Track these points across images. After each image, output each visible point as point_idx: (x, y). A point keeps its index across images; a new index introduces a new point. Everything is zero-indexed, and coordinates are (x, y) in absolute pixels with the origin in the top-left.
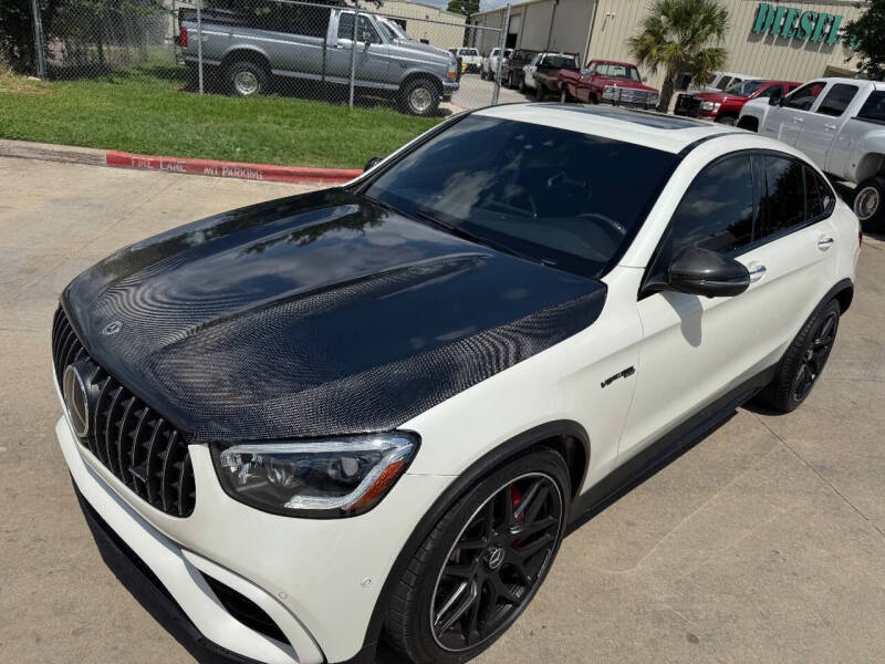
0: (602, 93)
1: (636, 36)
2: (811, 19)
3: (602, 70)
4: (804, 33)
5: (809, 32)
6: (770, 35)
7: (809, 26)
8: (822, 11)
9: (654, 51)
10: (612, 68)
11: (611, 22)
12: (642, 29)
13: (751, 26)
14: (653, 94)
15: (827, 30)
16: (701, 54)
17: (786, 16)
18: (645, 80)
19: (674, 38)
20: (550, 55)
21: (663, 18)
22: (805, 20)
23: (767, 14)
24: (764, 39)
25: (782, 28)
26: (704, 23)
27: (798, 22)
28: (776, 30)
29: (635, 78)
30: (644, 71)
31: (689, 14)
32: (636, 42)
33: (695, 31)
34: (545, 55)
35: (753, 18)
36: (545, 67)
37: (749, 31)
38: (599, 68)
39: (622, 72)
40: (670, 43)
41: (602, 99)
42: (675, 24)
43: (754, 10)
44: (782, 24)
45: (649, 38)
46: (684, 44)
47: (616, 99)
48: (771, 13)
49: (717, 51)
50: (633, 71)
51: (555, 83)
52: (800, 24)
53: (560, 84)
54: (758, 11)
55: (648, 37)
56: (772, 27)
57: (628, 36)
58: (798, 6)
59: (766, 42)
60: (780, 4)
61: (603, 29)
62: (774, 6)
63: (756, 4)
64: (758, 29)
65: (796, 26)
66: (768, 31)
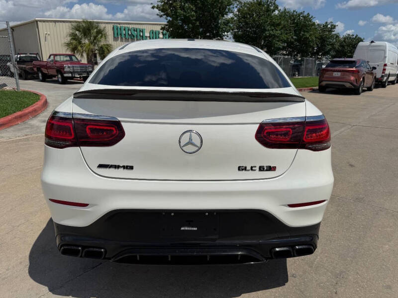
0: (64, 69)
1: (67, 41)
2: (134, 30)
3: (58, 58)
4: (134, 36)
5: (135, 36)
6: (121, 38)
7: (135, 33)
8: (137, 27)
9: (79, 48)
10: (62, 57)
11: (48, 38)
12: (69, 38)
13: (113, 37)
15: (142, 35)
16: (101, 47)
17: (125, 30)
18: (81, 61)
19: (86, 41)
20: (21, 55)
21: (78, 32)
22: (132, 31)
23: (117, 29)
24: (119, 40)
25: (125, 34)
26: (97, 34)
27: (130, 32)
28: (123, 36)
29: (76, 60)
30: (78, 56)
32: (68, 45)
33: (95, 38)
34: (19, 56)
35: (112, 32)
36: (21, 61)
38: (56, 57)
39: (68, 58)
40: (84, 43)
41: (65, 72)
42: (85, 35)
43: (112, 28)
45: (74, 42)
46: (91, 43)
47: (72, 71)
48: (119, 29)
50: (73, 58)
51: (32, 69)
52: (131, 33)
53: (35, 69)
54: (113, 28)
56: (121, 34)
57: (63, 42)
58: (128, 26)
59: (121, 41)
60: (121, 25)
61: (46, 41)
62: (119, 26)
63: (112, 25)
64: (116, 36)
65: (130, 34)
66: (120, 37)
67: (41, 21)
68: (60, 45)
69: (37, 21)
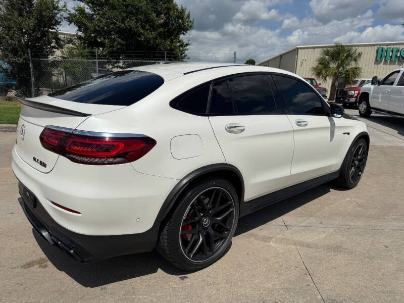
1: (315, 66)
6: (386, 61)
9: (324, 72)
11: (305, 63)
12: (317, 63)
13: (375, 58)
14: (323, 90)
16: (347, 71)
17: (392, 51)
18: (320, 84)
19: (333, 65)
21: (327, 57)
23: (382, 51)
24: (382, 63)
25: (391, 57)
26: (347, 57)
27: (399, 53)
29: (315, 84)
30: (319, 81)
31: (339, 54)
32: (315, 69)
33: (343, 61)
35: (375, 54)
37: (374, 60)
40: (332, 67)
42: (333, 59)
43: (376, 50)
44: (391, 55)
46: (338, 67)
48: (384, 51)
49: (355, 68)
50: (314, 81)
54: (377, 51)
55: (320, 66)
56: (386, 57)
57: (311, 66)
58: (398, 46)
59: (384, 64)
60: (389, 47)
61: (301, 66)
62: (386, 47)
63: (376, 47)
64: (379, 58)
65: (398, 55)
66: (384, 59)
67: (301, 48)
68: (308, 69)
69: (298, 49)
